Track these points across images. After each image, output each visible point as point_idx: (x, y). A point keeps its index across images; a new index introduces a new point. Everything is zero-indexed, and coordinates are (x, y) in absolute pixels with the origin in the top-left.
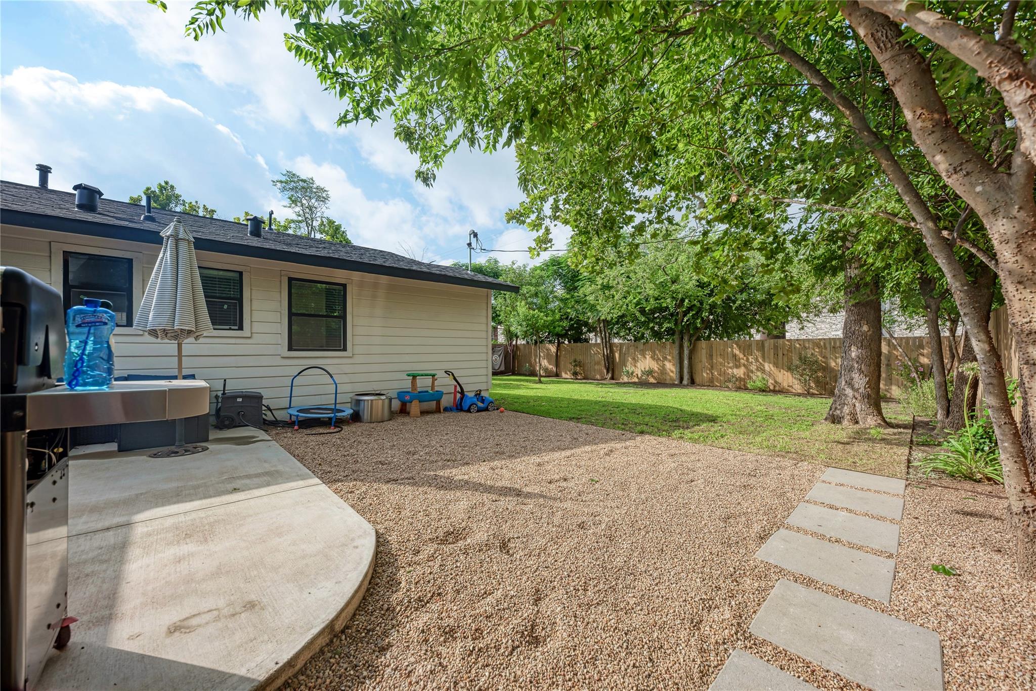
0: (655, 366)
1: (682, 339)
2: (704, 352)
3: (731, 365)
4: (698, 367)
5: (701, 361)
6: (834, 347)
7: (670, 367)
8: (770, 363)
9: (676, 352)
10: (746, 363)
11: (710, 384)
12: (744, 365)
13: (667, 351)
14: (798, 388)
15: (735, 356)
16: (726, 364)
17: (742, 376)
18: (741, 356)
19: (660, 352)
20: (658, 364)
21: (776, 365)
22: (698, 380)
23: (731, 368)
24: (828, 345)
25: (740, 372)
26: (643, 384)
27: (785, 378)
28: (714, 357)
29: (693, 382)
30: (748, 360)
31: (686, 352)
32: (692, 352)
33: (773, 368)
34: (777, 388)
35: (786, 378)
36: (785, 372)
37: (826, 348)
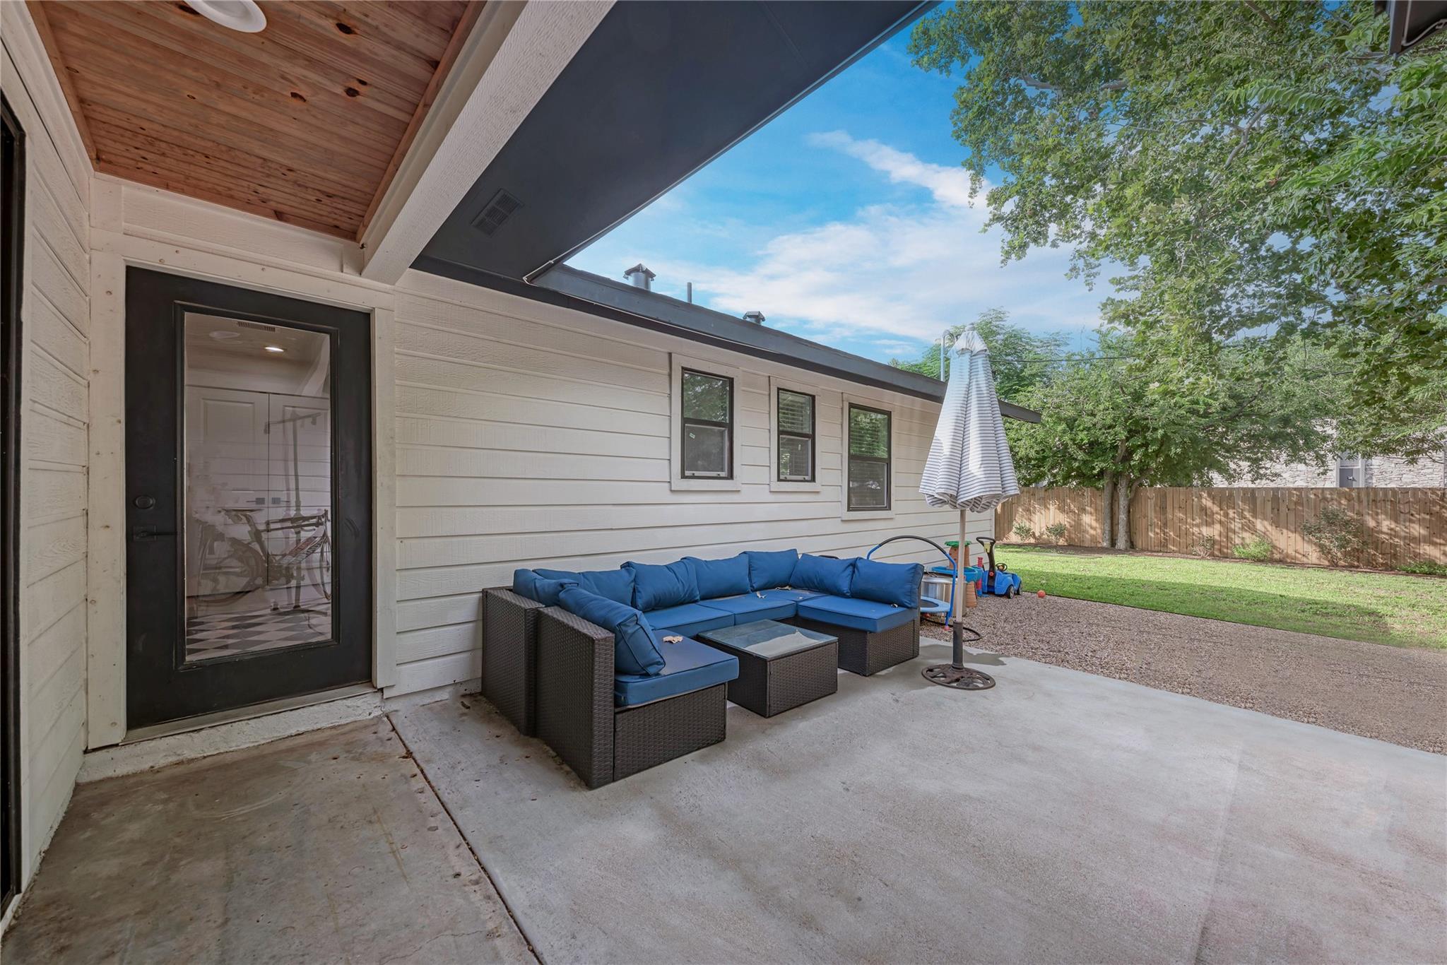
0: (1064, 520)
1: (1115, 485)
2: (1151, 503)
3: (1198, 521)
4: (1141, 524)
5: (1145, 516)
6: (1373, 501)
7: (1092, 523)
8: (1265, 518)
9: (1103, 503)
10: (1223, 519)
11: (1162, 548)
12: (1220, 522)
13: (1087, 500)
14: (1314, 556)
15: (1204, 509)
16: (1189, 520)
17: (1217, 538)
18: (1216, 509)
19: (1073, 500)
20: (1069, 517)
21: (1276, 523)
22: (1139, 543)
23: (1198, 526)
24: (1363, 496)
25: (1214, 531)
26: (1042, 546)
27: (1291, 542)
28: (1169, 510)
29: (1132, 547)
30: (1226, 515)
31: (1123, 503)
32: (1131, 504)
33: (1269, 528)
34: (1277, 556)
35: (1289, 541)
36: (1290, 534)
37: (1360, 501)
